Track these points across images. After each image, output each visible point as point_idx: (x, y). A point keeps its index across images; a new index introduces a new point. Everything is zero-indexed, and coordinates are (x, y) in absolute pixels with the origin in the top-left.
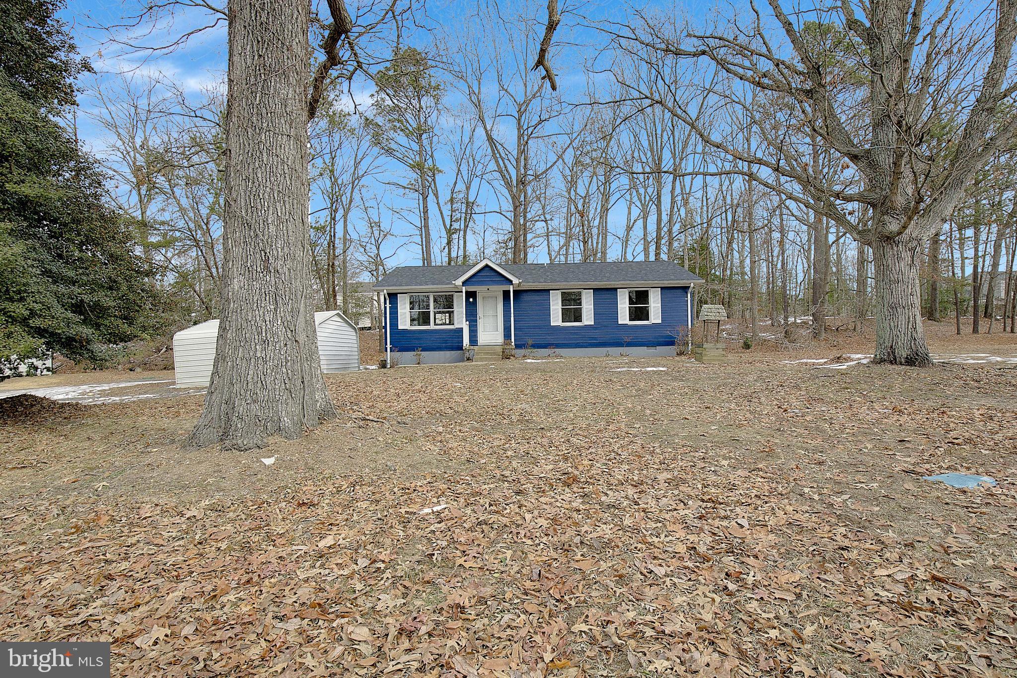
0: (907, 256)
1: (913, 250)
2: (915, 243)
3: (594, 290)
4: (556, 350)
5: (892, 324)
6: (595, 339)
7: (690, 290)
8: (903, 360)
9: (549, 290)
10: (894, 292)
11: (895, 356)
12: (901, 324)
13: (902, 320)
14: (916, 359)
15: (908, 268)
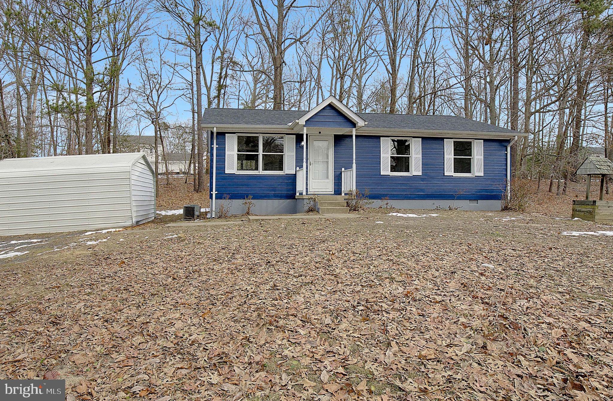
3: (423, 138)
4: (389, 201)
6: (422, 190)
7: (511, 144)
9: (379, 137)
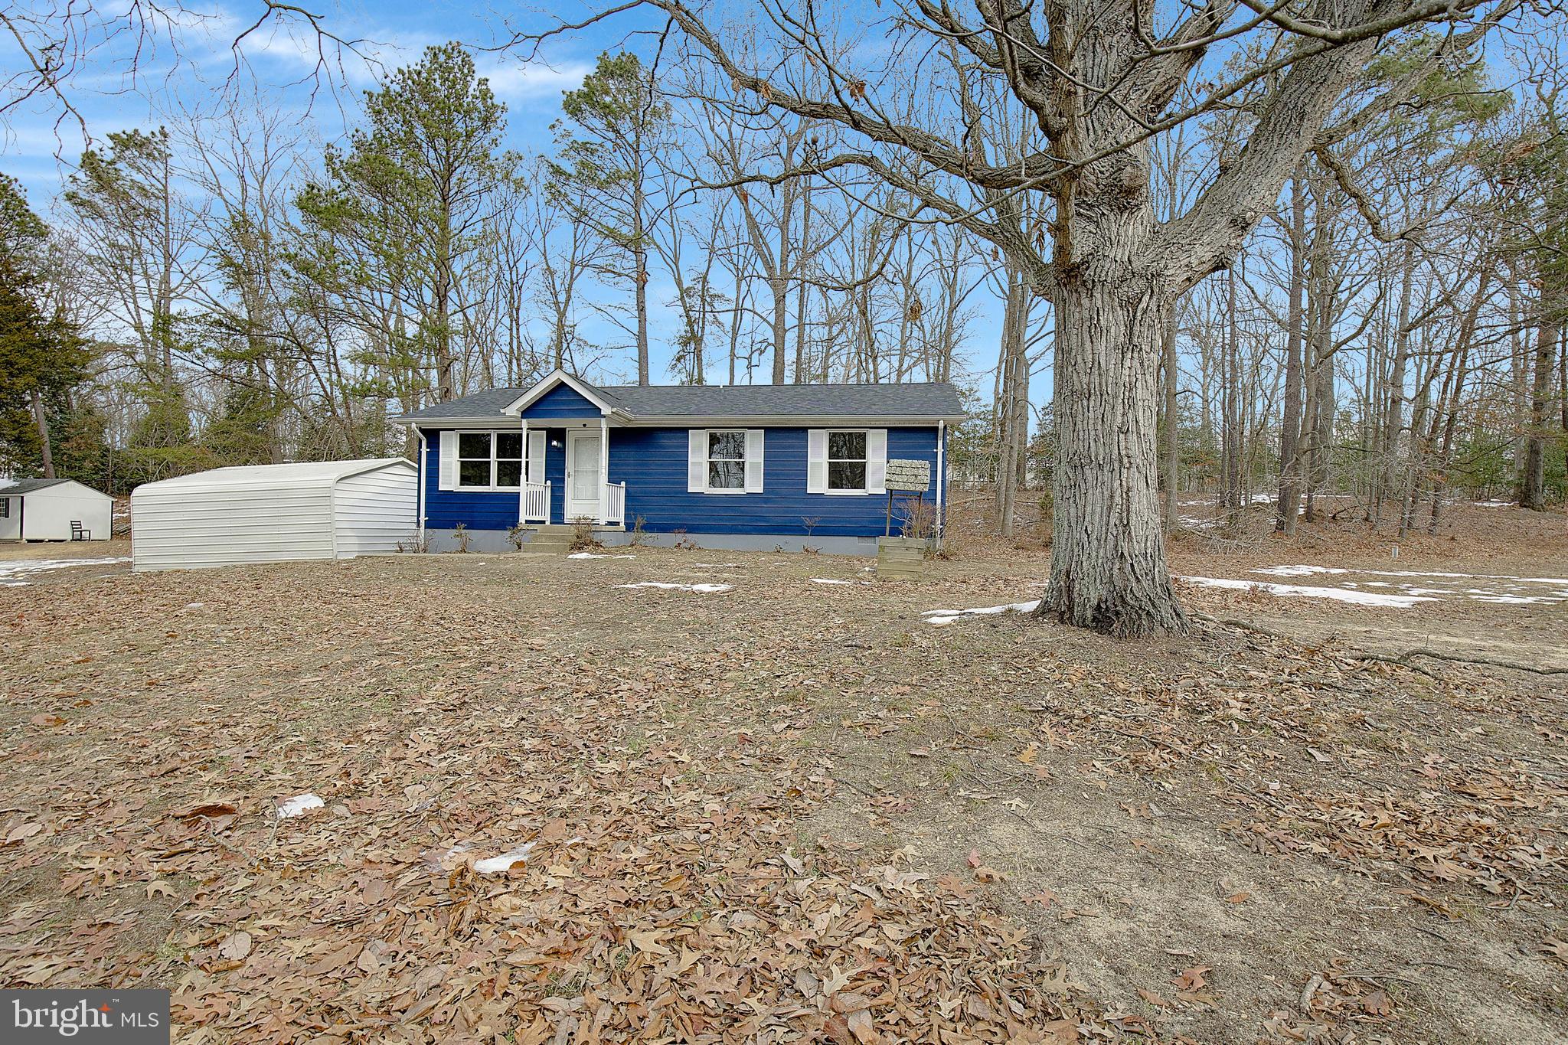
0: (1114, 322)
1: (1131, 304)
2: (1138, 285)
3: (767, 430)
4: (689, 536)
5: (1073, 511)
8: (1089, 614)
9: (686, 430)
10: (1079, 423)
11: (1071, 599)
12: (1093, 512)
13: (1095, 500)
14: (1117, 613)
15: (1115, 356)
